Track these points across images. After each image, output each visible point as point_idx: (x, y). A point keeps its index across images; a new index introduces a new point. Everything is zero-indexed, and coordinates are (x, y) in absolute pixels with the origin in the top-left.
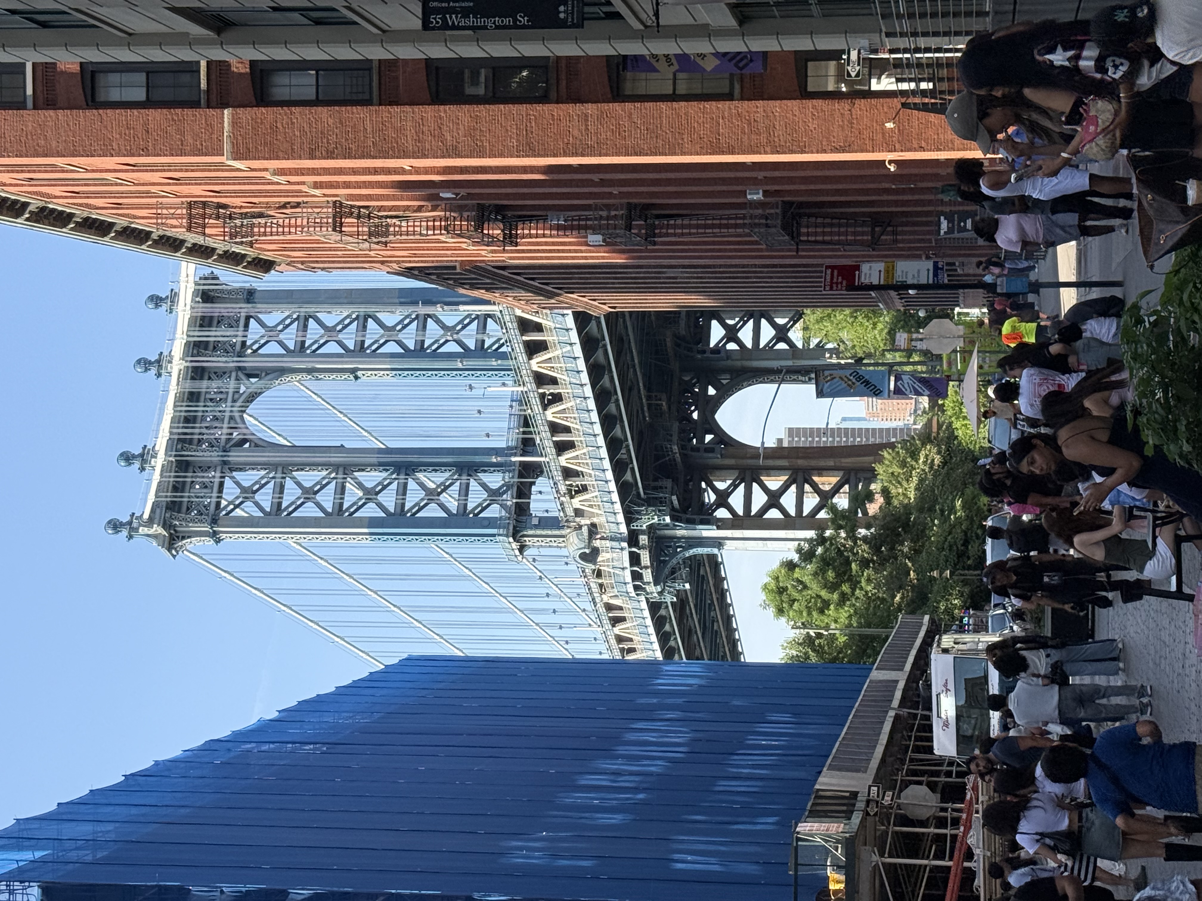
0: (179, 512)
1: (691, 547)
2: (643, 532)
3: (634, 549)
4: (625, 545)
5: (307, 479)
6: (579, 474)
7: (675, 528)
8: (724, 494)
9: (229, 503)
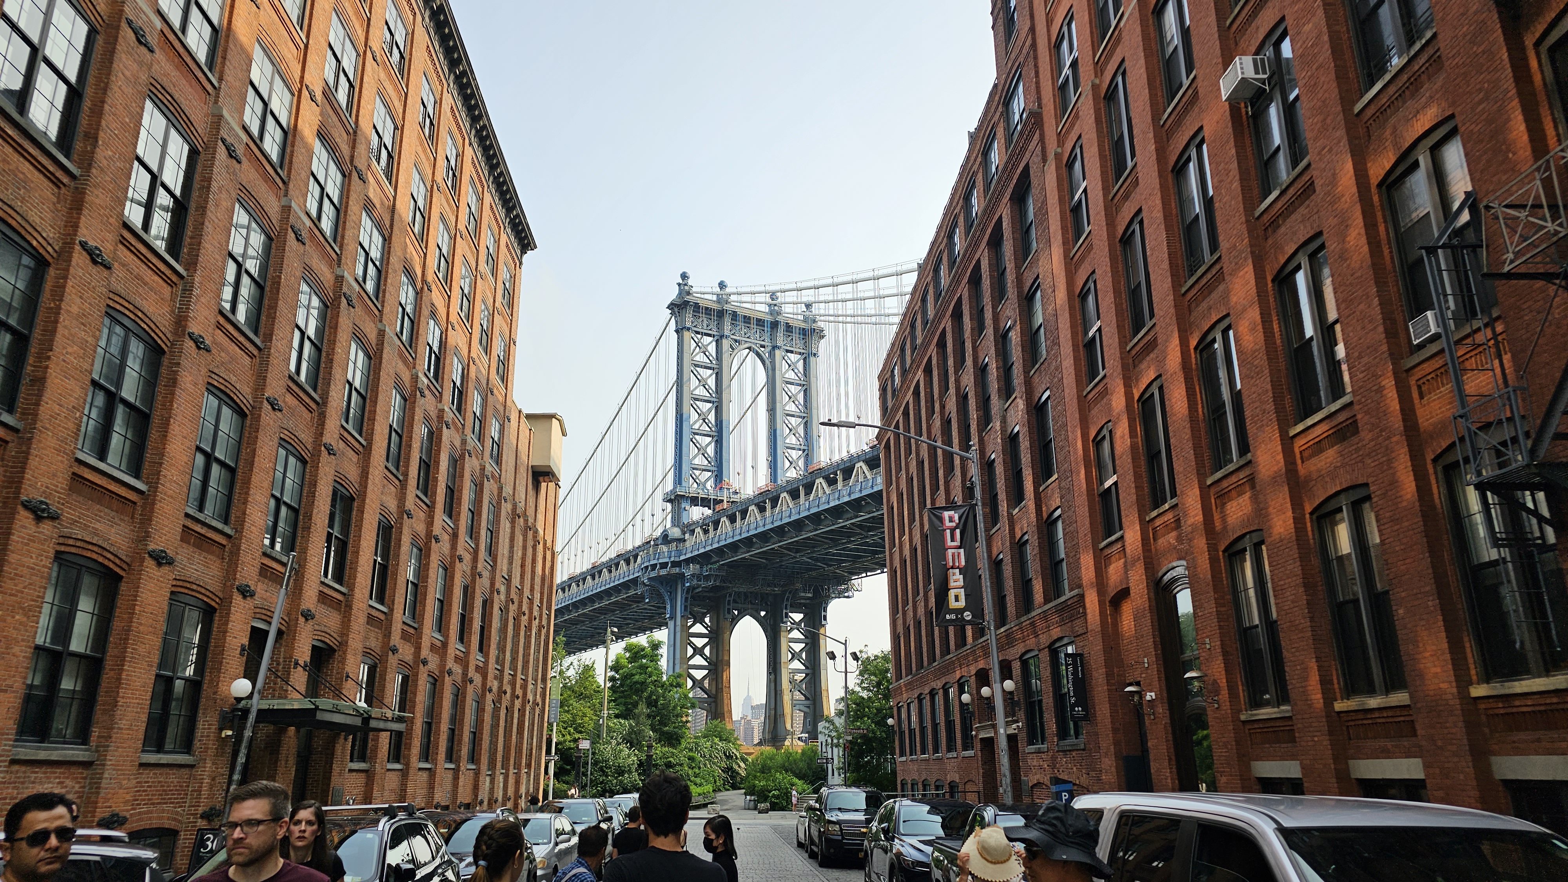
0: (693, 311)
1: (671, 600)
2: (680, 570)
3: (670, 565)
4: (673, 560)
5: (712, 382)
6: (716, 529)
7: (683, 590)
8: (702, 622)
9: (700, 340)
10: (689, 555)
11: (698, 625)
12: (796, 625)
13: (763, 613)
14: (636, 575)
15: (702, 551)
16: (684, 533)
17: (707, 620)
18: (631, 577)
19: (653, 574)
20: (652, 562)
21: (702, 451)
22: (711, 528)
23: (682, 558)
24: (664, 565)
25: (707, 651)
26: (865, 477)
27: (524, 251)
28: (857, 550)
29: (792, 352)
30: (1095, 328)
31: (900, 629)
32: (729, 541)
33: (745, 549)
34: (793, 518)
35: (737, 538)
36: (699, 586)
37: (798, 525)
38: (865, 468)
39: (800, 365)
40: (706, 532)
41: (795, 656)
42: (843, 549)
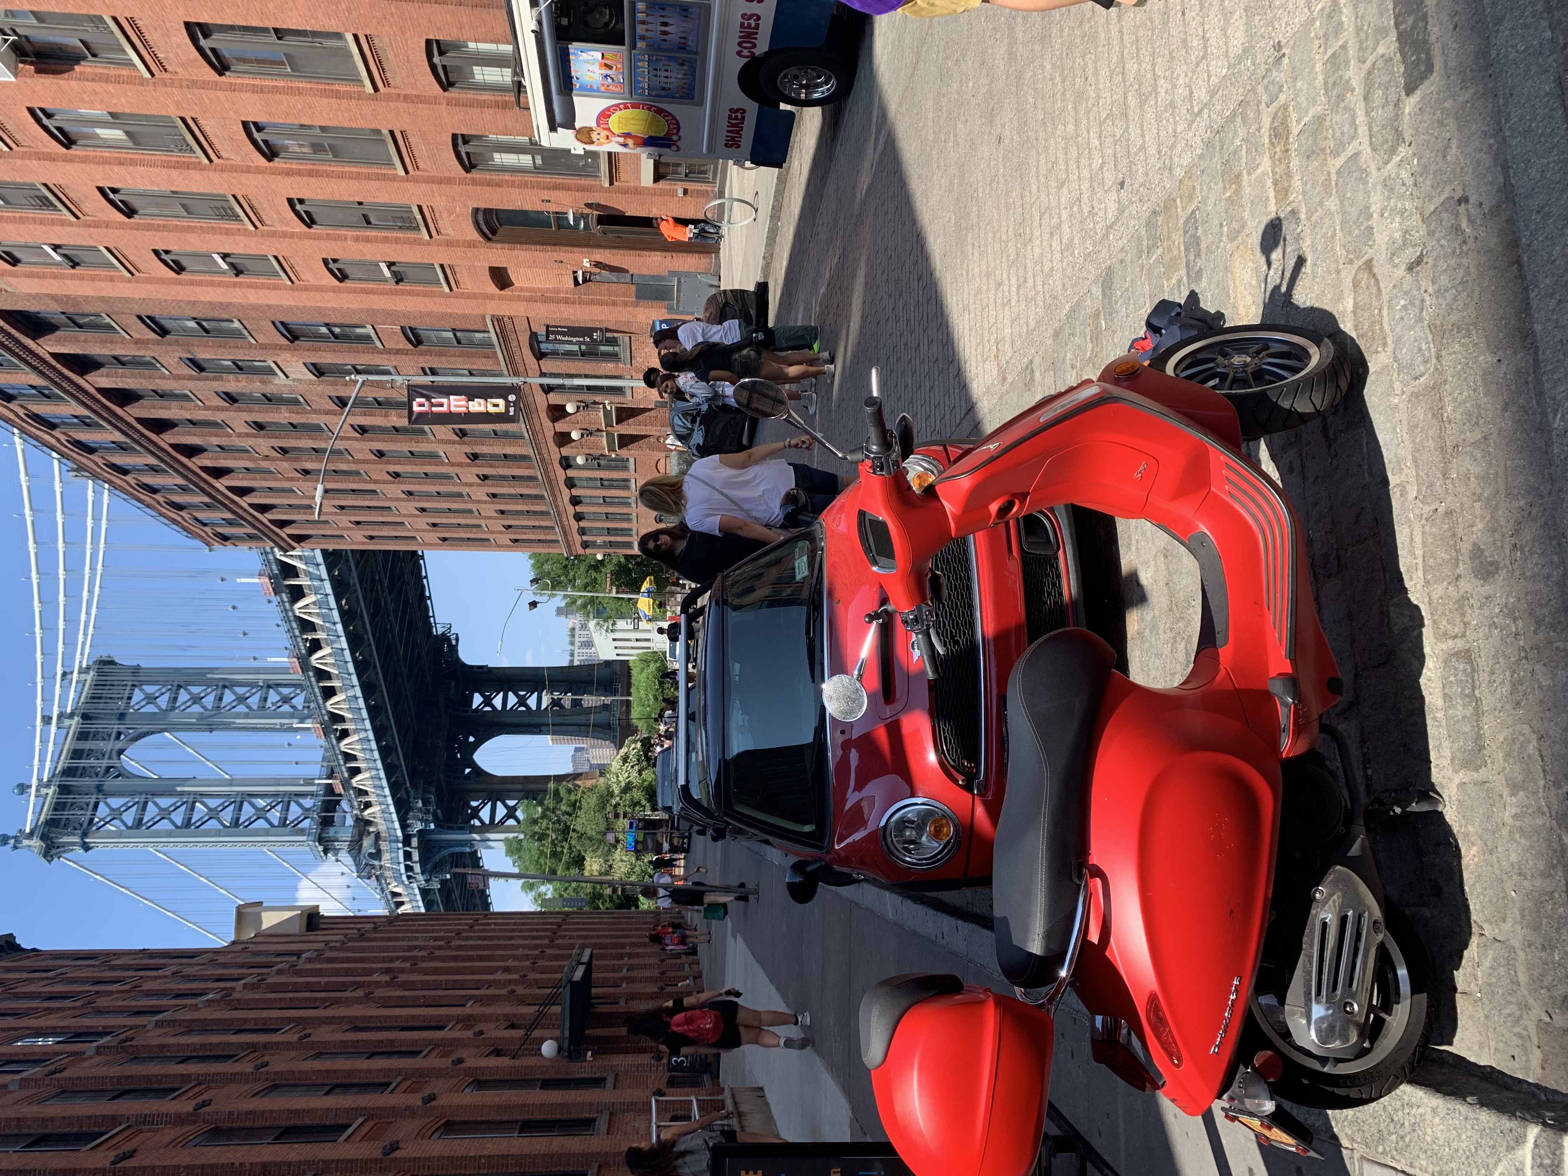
0: (57, 827)
1: (450, 847)
2: (414, 836)
3: (407, 849)
4: (400, 845)
5: (165, 802)
6: (366, 793)
7: (439, 833)
8: (477, 810)
9: (101, 820)
10: (397, 825)
11: (481, 814)
12: (488, 701)
13: (471, 739)
14: (417, 891)
15: (392, 809)
16: (369, 833)
17: (474, 804)
18: (419, 897)
19: (417, 868)
20: (403, 870)
21: (261, 814)
22: (364, 799)
23: (399, 833)
24: (408, 856)
25: (511, 803)
26: (314, 603)
27: (18, 948)
28: (402, 623)
29: (130, 698)
30: (220, 261)
31: (505, 539)
32: (382, 774)
33: (394, 755)
34: (359, 693)
35: (379, 764)
36: (435, 814)
37: (368, 690)
38: (301, 604)
39: (150, 689)
40: (368, 805)
41: (522, 701)
42: (401, 639)
